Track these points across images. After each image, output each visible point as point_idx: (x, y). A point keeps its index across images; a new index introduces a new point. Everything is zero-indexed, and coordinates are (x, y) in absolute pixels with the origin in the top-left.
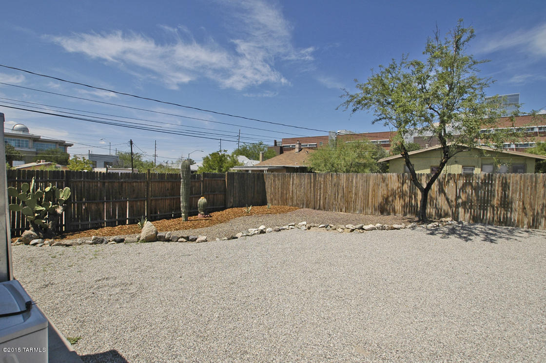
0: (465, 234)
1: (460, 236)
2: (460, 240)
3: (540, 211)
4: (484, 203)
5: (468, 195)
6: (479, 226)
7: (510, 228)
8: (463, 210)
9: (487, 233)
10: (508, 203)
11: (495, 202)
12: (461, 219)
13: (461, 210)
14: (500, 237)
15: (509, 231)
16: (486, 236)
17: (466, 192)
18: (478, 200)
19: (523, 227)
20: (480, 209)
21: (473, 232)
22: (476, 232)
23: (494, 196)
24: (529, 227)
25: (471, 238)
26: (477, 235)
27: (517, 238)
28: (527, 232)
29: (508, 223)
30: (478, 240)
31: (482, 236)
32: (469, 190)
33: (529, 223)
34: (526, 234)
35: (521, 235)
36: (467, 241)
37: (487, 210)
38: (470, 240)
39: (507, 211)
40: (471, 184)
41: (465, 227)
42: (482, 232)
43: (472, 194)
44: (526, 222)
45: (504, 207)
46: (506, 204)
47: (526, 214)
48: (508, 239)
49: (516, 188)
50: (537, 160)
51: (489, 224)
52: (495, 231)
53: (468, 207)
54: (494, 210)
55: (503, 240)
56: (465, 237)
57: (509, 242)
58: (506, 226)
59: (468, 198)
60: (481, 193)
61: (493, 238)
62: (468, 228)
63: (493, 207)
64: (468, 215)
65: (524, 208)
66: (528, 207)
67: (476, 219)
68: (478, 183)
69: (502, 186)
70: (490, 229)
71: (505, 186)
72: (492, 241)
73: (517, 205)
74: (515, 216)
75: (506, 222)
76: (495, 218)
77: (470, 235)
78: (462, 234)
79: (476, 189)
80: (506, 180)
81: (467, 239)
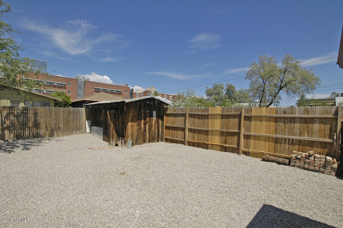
0: (10, 148)
1: (5, 151)
2: (5, 153)
3: (54, 128)
4: (24, 126)
5: (12, 121)
6: (21, 141)
7: (40, 139)
8: (8, 132)
9: (26, 145)
10: (38, 125)
11: (30, 124)
12: (7, 138)
13: (6, 132)
14: (33, 146)
15: (39, 141)
16: (24, 146)
17: (10, 119)
18: (19, 124)
19: (46, 137)
20: (21, 130)
21: (15, 146)
22: (18, 145)
23: (29, 121)
24: (50, 137)
25: (13, 150)
26: (18, 147)
27: (43, 144)
28: (48, 139)
29: (39, 136)
30: (18, 151)
31: (22, 147)
32: (12, 118)
33: (49, 134)
34: (47, 141)
35: (45, 142)
36: (10, 153)
37: (25, 130)
38: (13, 151)
39: (37, 129)
40: (13, 113)
41: (10, 143)
42: (22, 144)
43: (14, 120)
44: (48, 134)
45: (36, 127)
46: (36, 125)
47: (47, 130)
48: (37, 146)
49: (42, 115)
50: (55, 100)
51: (28, 138)
52: (31, 142)
53: (12, 129)
54: (30, 130)
55: (35, 147)
56: (9, 151)
57: (38, 147)
58: (37, 138)
59: (11, 123)
60: (21, 119)
61: (29, 147)
62: (13, 144)
63: (29, 127)
64: (12, 135)
65: (46, 127)
66: (48, 125)
67: (18, 137)
68: (18, 113)
69: (34, 114)
70: (28, 142)
71: (36, 114)
72: (28, 149)
73: (43, 125)
74: (42, 132)
75: (37, 136)
76: (31, 134)
77: (13, 148)
78: (7, 148)
79: (17, 117)
80: (36, 111)
81: (10, 152)
